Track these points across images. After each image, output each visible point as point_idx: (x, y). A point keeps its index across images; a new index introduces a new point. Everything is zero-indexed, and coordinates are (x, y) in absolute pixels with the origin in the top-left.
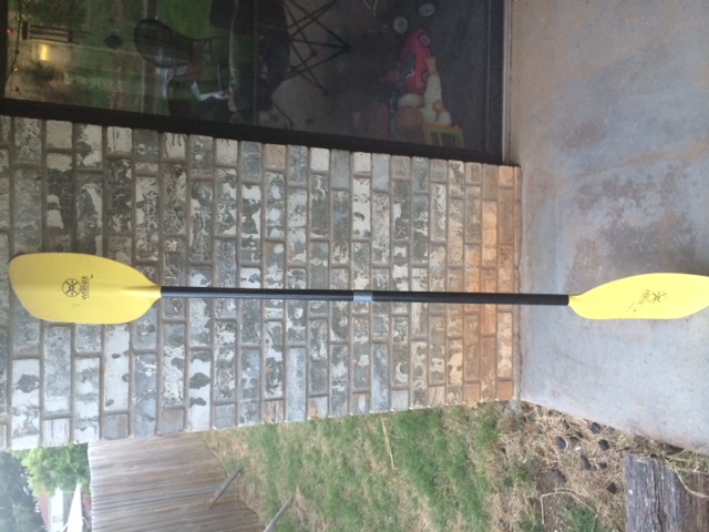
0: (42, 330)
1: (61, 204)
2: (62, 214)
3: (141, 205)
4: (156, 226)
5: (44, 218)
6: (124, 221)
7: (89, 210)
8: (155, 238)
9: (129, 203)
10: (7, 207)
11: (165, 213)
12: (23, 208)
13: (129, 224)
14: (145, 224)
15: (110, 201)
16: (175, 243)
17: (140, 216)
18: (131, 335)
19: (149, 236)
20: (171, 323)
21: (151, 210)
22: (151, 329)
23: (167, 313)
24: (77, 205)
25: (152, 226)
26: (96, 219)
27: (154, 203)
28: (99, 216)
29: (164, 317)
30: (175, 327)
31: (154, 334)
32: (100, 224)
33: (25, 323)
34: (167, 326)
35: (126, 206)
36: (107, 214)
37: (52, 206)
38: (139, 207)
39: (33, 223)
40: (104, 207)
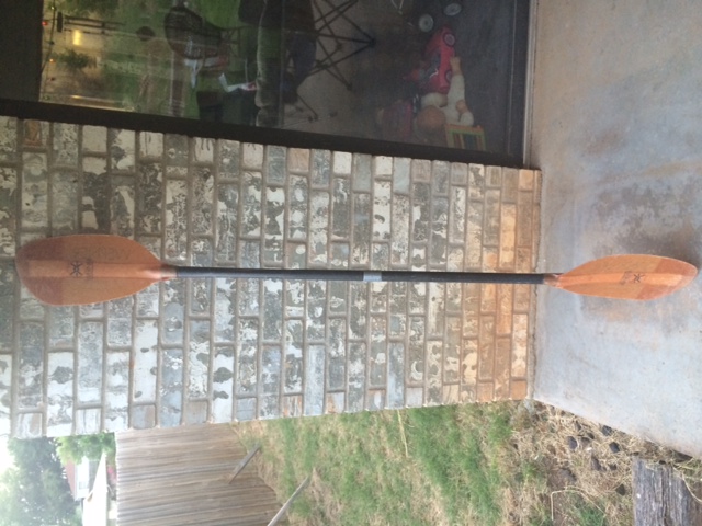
0: (76, 325)
1: (96, 205)
2: (97, 214)
3: (170, 207)
4: (184, 227)
5: (80, 219)
6: (155, 223)
7: (122, 211)
8: (184, 238)
9: (159, 205)
10: (46, 208)
11: (194, 214)
12: (60, 210)
13: (159, 224)
14: (174, 226)
15: (142, 203)
16: (202, 243)
17: (170, 218)
18: (159, 331)
19: (177, 237)
20: (198, 320)
21: (180, 211)
22: (178, 325)
23: (194, 311)
24: (111, 206)
25: (180, 227)
26: (128, 221)
27: (183, 205)
28: (131, 217)
29: (191, 314)
30: (201, 323)
31: (181, 330)
32: (132, 224)
33: (61, 318)
34: (194, 322)
35: (157, 209)
36: (139, 216)
37: (88, 207)
38: (169, 209)
39: (69, 224)
40: (136, 208)
